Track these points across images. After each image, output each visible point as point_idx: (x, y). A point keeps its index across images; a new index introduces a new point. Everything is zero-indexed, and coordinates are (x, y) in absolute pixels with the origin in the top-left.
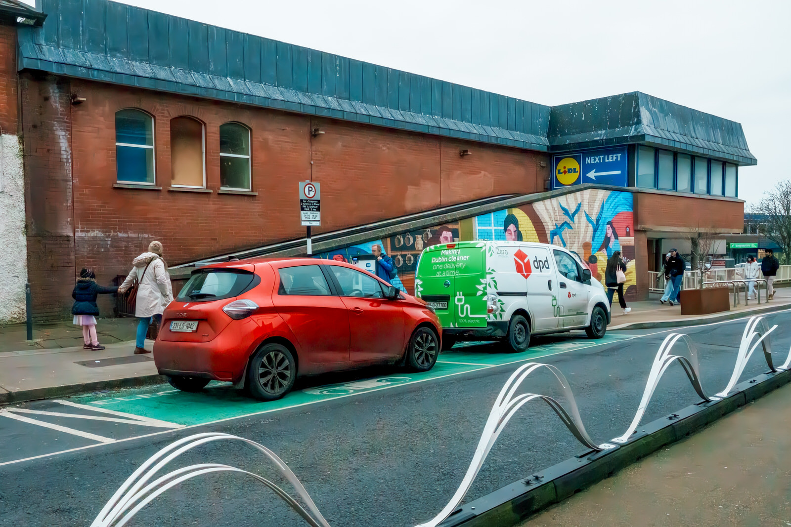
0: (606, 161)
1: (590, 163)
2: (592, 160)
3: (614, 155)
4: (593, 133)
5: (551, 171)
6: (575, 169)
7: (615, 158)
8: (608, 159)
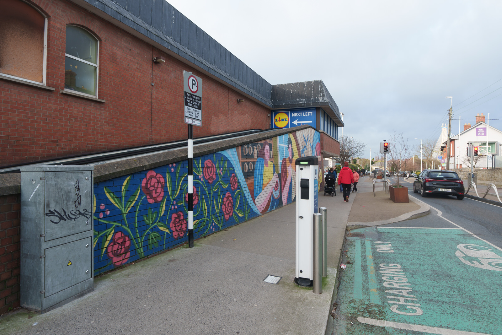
0: (304, 115)
1: (294, 116)
2: (296, 115)
3: (308, 113)
4: (297, 100)
5: (272, 119)
6: (285, 119)
7: (309, 114)
8: (305, 114)
